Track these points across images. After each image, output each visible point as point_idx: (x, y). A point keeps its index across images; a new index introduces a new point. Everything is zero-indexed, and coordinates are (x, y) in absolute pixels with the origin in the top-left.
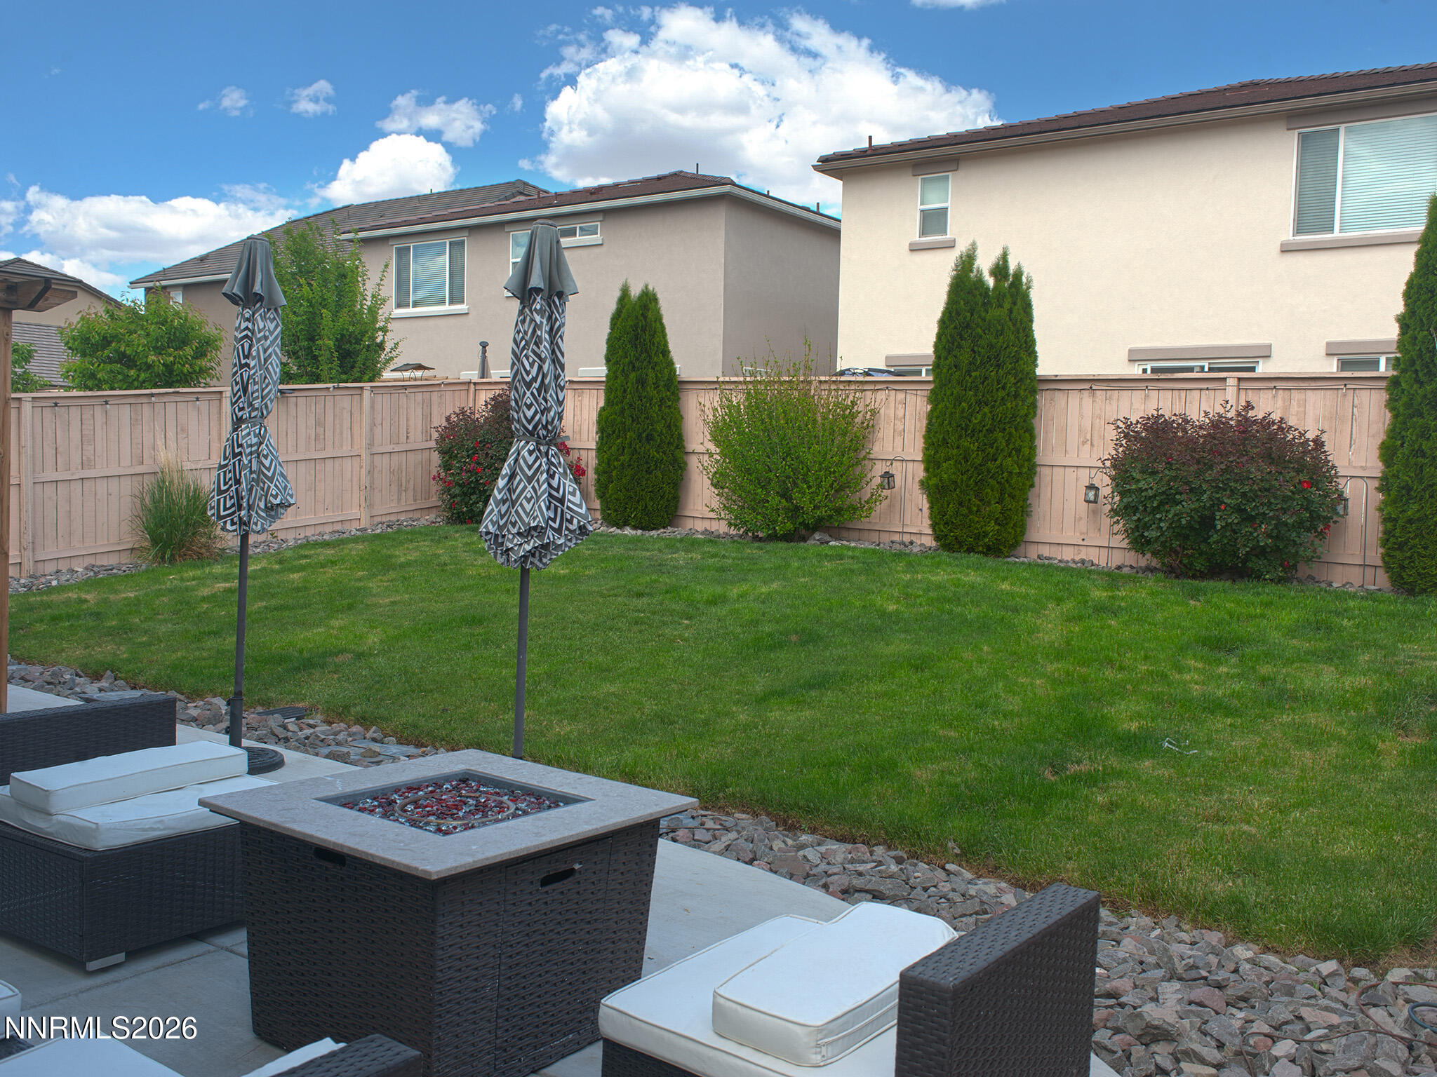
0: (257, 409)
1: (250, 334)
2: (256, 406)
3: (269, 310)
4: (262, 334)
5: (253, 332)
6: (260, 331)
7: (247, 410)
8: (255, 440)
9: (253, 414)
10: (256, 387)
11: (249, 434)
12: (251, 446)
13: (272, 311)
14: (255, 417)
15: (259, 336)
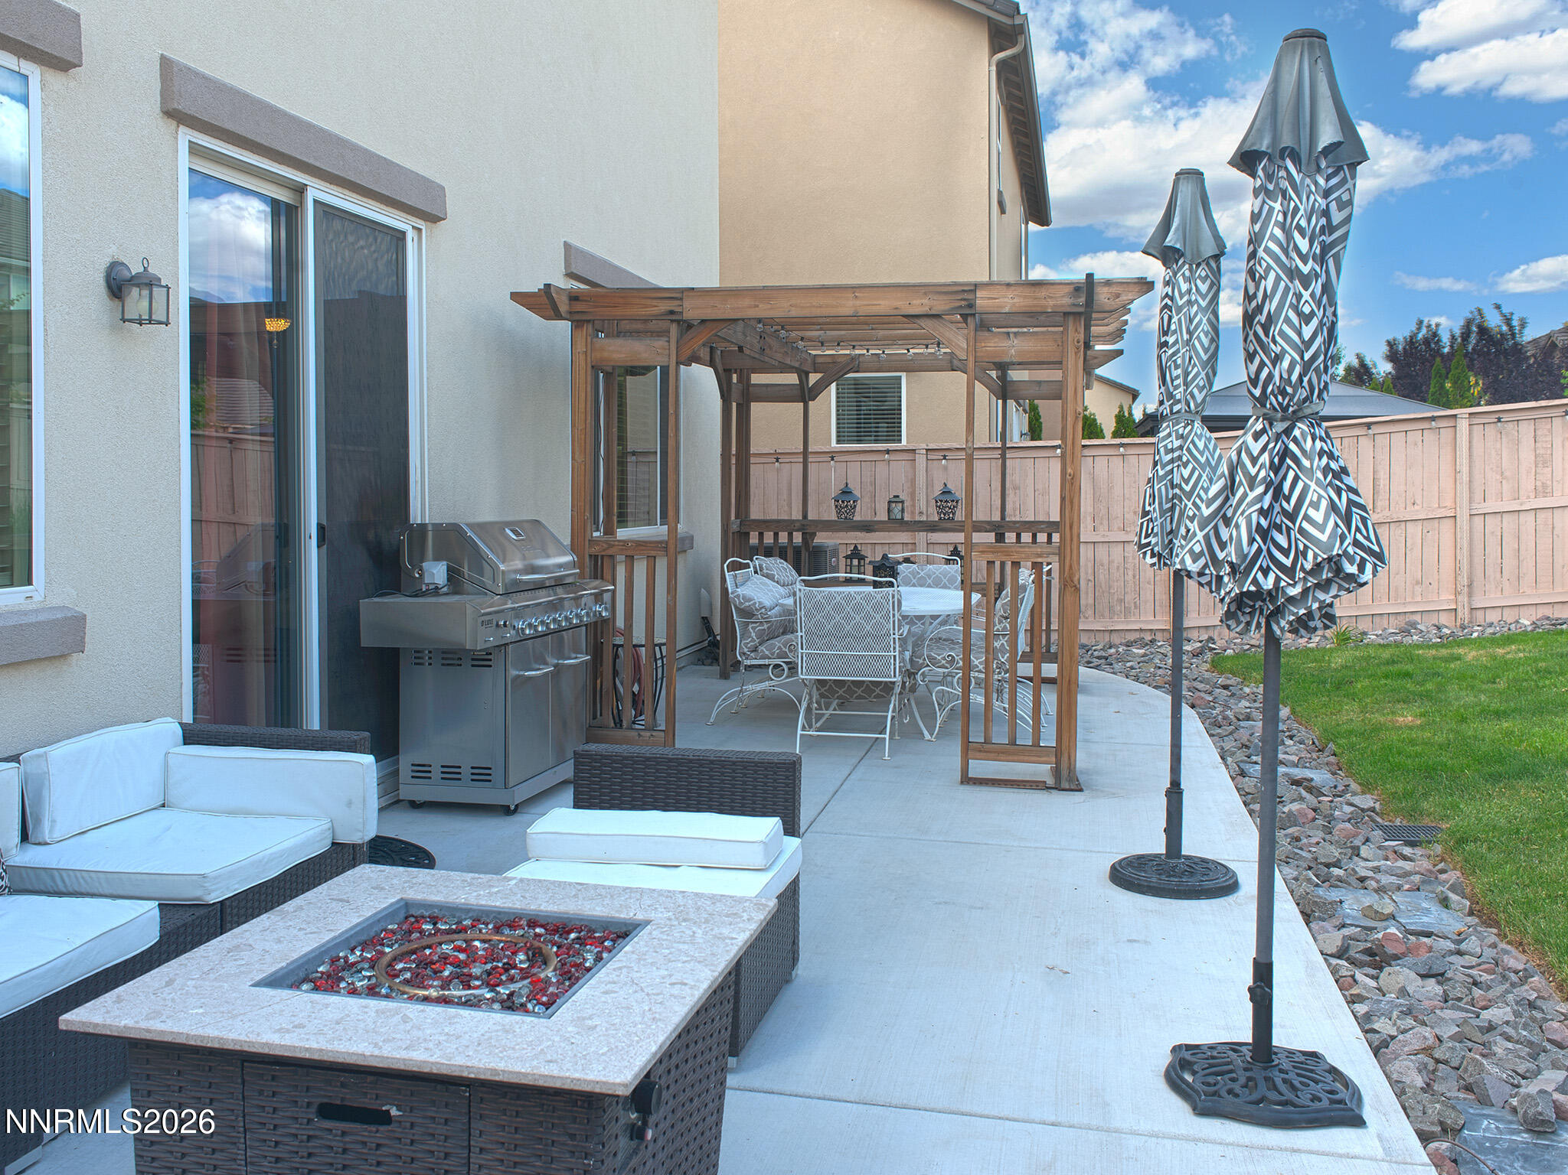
0: (1179, 401)
1: (1169, 303)
2: (1178, 397)
3: (1198, 265)
4: (1185, 299)
5: (1172, 299)
6: (1181, 296)
7: (1167, 404)
8: (1177, 444)
9: (1176, 408)
10: (1179, 371)
11: (1169, 435)
12: (1172, 450)
13: (1203, 265)
14: (1178, 412)
15: (1180, 303)
